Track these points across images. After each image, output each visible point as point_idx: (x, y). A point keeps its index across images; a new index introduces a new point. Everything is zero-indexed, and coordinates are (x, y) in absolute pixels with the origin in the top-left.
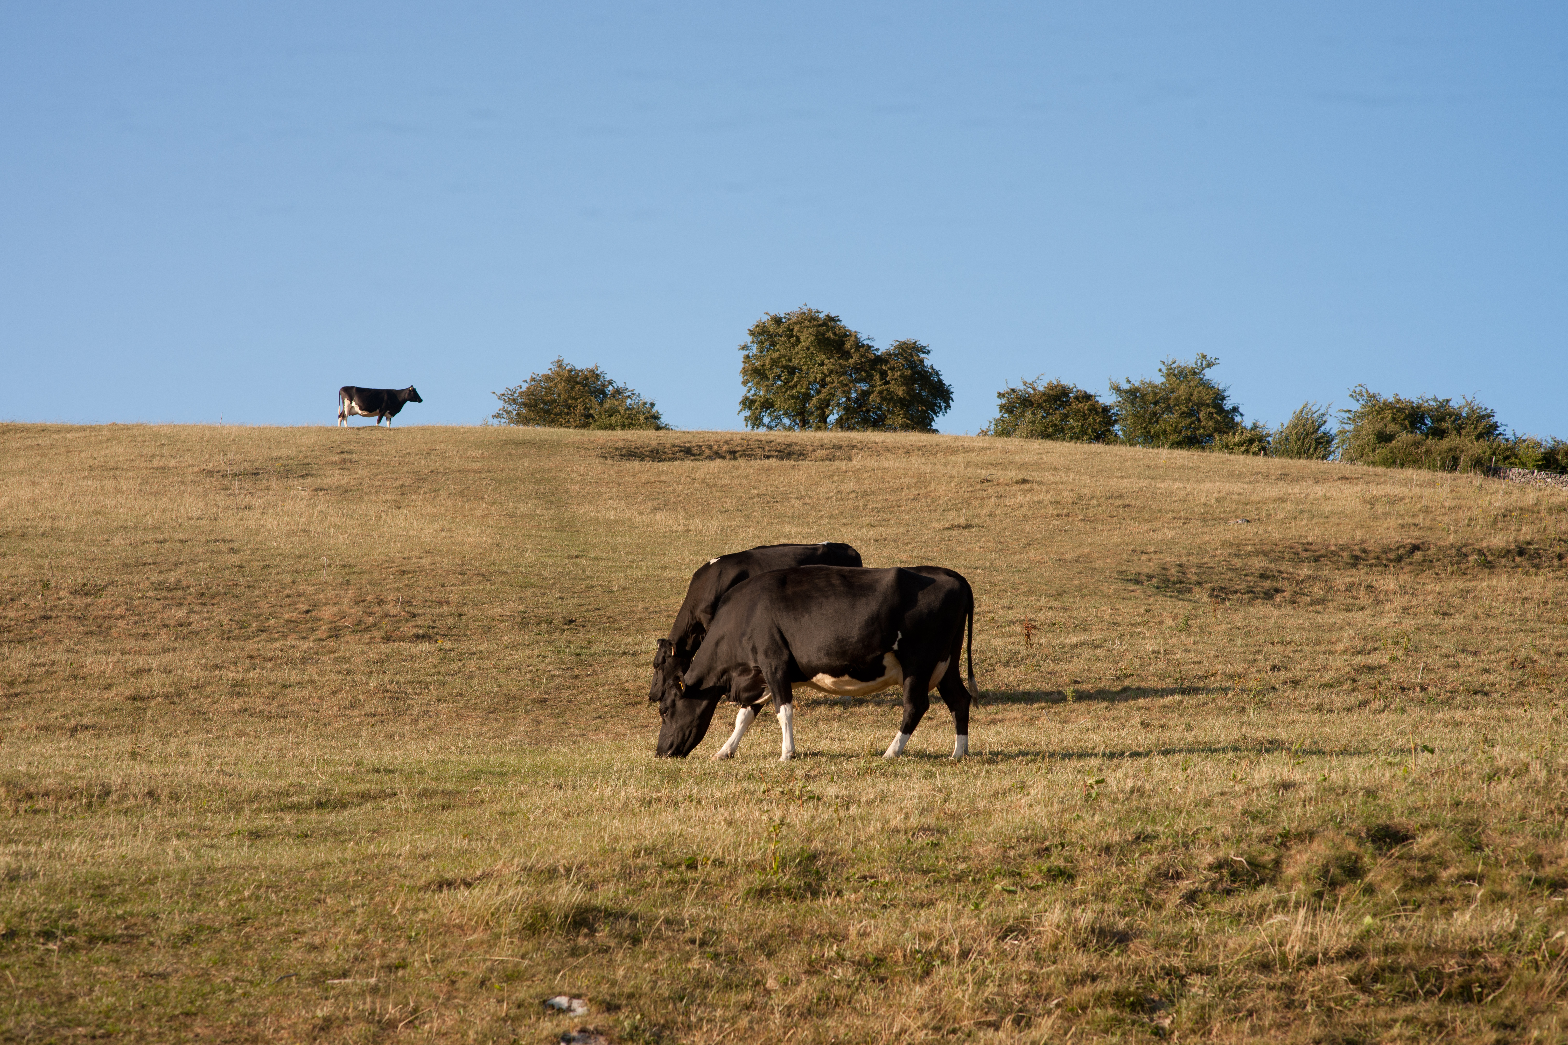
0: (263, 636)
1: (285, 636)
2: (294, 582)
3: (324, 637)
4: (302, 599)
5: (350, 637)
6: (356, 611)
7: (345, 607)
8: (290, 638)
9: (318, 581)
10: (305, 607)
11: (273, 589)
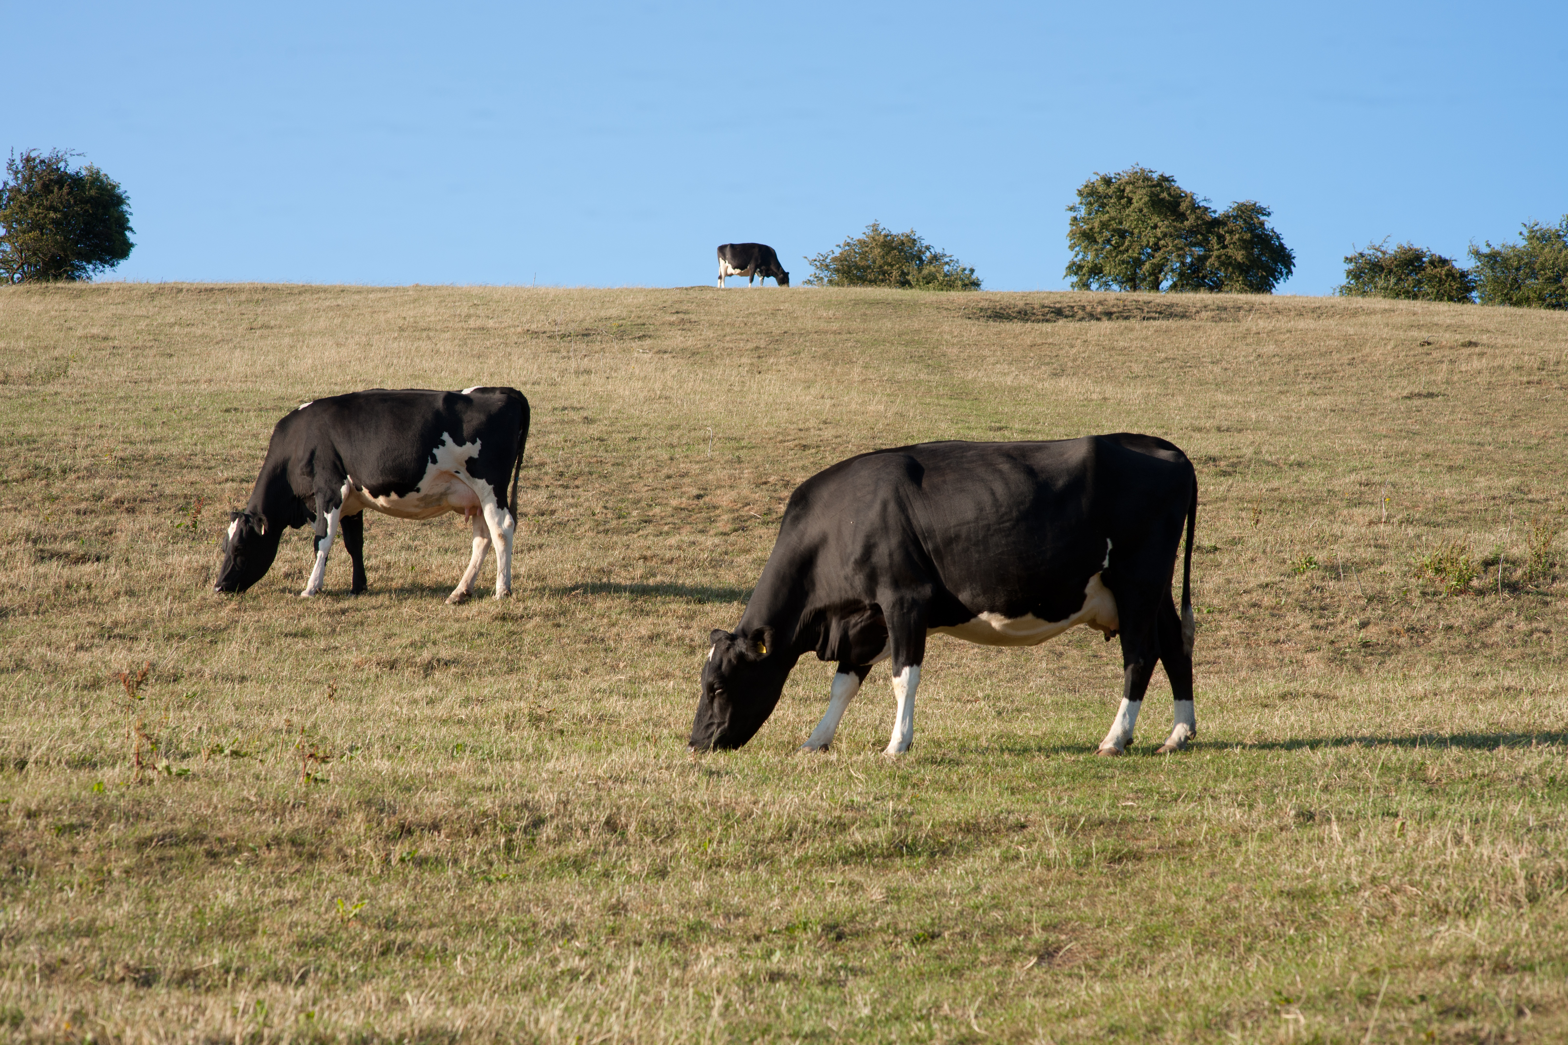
0: (650, 529)
1: (677, 529)
2: (672, 459)
3: (727, 529)
4: (686, 480)
5: (762, 531)
6: (761, 496)
7: (746, 492)
8: (684, 531)
9: (701, 457)
10: (695, 492)
11: (648, 468)
